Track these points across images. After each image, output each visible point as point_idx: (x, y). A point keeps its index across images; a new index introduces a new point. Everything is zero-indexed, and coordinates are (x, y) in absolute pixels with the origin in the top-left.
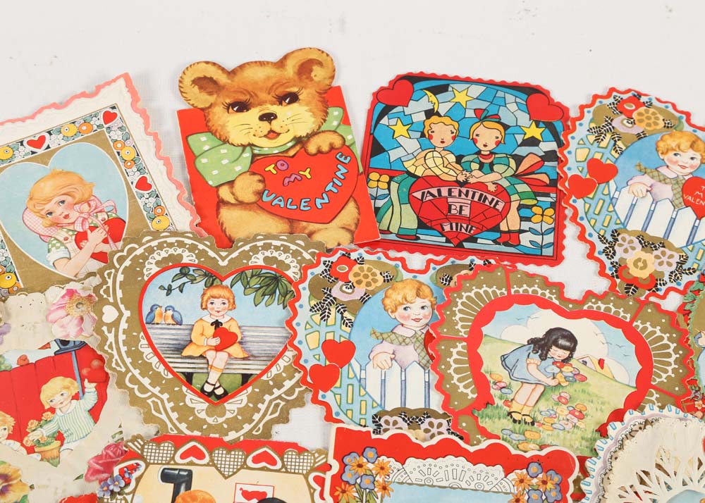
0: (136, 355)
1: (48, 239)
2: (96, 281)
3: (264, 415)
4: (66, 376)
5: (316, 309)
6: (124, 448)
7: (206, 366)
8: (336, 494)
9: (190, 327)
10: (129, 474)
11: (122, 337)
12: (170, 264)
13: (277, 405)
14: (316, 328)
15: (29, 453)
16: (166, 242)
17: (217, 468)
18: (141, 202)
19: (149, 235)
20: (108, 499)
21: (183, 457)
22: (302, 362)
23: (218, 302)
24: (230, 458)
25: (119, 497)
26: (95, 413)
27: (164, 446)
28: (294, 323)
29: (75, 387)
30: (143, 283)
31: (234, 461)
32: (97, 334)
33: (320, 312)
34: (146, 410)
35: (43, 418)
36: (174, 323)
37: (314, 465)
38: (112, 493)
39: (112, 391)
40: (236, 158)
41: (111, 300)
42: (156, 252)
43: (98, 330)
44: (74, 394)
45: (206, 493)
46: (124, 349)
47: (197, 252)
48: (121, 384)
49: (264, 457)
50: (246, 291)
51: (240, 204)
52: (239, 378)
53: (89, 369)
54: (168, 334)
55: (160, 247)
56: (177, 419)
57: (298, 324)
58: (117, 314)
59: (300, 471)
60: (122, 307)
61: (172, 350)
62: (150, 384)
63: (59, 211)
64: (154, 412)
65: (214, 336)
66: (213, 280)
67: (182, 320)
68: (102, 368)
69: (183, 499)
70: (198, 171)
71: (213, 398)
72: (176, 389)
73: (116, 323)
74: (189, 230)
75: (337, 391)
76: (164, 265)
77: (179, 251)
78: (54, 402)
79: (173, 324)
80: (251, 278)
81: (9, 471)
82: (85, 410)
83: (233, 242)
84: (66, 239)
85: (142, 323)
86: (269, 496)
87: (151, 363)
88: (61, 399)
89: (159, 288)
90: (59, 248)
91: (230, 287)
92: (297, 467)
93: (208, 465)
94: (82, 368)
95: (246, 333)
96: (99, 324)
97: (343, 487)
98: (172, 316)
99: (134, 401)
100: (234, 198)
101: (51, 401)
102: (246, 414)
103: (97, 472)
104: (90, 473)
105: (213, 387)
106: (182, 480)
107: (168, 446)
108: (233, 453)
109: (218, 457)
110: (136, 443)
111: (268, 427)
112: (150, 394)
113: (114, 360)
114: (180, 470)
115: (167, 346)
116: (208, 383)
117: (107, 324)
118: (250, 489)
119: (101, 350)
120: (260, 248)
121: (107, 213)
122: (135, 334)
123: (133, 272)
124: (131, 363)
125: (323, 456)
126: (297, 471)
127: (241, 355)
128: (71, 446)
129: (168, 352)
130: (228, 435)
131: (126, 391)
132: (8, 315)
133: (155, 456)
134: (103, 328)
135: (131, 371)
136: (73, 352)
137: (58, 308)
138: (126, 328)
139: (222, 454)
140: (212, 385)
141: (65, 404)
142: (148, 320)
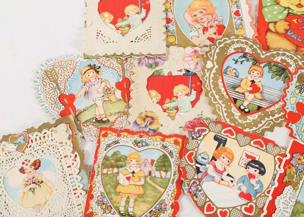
0: (216, 85)
1: (192, 26)
2: (207, 49)
3: (263, 126)
4: (186, 85)
5: (298, 87)
6: (202, 121)
7: (244, 98)
8: (286, 168)
9: (241, 80)
10: (201, 132)
11: (212, 76)
12: (240, 51)
13: (270, 123)
14: (296, 95)
15: (163, 111)
16: (240, 41)
17: (238, 142)
18: (234, 21)
19: (234, 36)
20: (191, 140)
21: (225, 132)
22: (285, 108)
23: (256, 73)
24: (244, 139)
25: (195, 140)
26: (193, 103)
27: (218, 126)
28: (287, 91)
29: (188, 90)
30: (226, 56)
31: (246, 141)
32: (202, 71)
33: (300, 89)
34: (214, 109)
35: (172, 99)
37: (279, 153)
38: (193, 137)
39: (202, 97)
40: (281, 12)
41: (211, 59)
42: (235, 44)
43: (203, 70)
44: (187, 93)
45: (231, 150)
46: (211, 81)
47: (253, 48)
48: (207, 95)
49: (259, 143)
50: (269, 71)
51: (277, 33)
52: (257, 107)
53: (195, 85)
54: (231, 80)
55: (238, 42)
56: (226, 116)
57: (288, 92)
58: (212, 65)
59: (273, 154)
60: (215, 63)
61: (232, 88)
62: (219, 98)
63: (200, 16)
64: (217, 110)
65: (250, 86)
66: (256, 63)
67: (238, 76)
68: (200, 86)
69: (221, 150)
70: (262, 13)
71: (243, 112)
72: (229, 104)
73: (211, 69)
74: (251, 38)
75: (298, 125)
76: (237, 51)
77: (245, 46)
79: (234, 76)
80: (273, 66)
81: (154, 116)
82: (190, 101)
83: (269, 49)
84: (199, 28)
85: (221, 72)
86: (257, 159)
87: (221, 90)
88: (181, 94)
89: (233, 60)
90: (195, 31)
92: (272, 152)
93: (234, 139)
94: (193, 84)
95: (264, 89)
96: (204, 68)
97: (290, 166)
98: (235, 73)
99: (210, 103)
100: (275, 30)
101: (177, 93)
102: (256, 123)
103: (188, 127)
104: (186, 127)
105: (244, 107)
106: (222, 141)
107: (219, 125)
108: (246, 137)
109: (239, 137)
110: (207, 121)
111: (264, 131)
112: (218, 102)
113: (206, 84)
114: (222, 137)
115: (230, 85)
116: (243, 105)
117: (207, 69)
118: (249, 154)
119: (202, 79)
120: (280, 55)
121: (219, 22)
122: (218, 76)
123: (224, 50)
124: (213, 87)
125: (284, 150)
126: (271, 153)
127: (260, 98)
128: (181, 114)
129: (229, 87)
130: (245, 129)
131: (208, 98)
132: (169, 53)
133: (213, 128)
134: (205, 70)
135: (212, 91)
136: (191, 76)
137: (189, 56)
138: (215, 72)
139: (241, 136)
140: (244, 106)
141: (182, 96)
142: (225, 72)
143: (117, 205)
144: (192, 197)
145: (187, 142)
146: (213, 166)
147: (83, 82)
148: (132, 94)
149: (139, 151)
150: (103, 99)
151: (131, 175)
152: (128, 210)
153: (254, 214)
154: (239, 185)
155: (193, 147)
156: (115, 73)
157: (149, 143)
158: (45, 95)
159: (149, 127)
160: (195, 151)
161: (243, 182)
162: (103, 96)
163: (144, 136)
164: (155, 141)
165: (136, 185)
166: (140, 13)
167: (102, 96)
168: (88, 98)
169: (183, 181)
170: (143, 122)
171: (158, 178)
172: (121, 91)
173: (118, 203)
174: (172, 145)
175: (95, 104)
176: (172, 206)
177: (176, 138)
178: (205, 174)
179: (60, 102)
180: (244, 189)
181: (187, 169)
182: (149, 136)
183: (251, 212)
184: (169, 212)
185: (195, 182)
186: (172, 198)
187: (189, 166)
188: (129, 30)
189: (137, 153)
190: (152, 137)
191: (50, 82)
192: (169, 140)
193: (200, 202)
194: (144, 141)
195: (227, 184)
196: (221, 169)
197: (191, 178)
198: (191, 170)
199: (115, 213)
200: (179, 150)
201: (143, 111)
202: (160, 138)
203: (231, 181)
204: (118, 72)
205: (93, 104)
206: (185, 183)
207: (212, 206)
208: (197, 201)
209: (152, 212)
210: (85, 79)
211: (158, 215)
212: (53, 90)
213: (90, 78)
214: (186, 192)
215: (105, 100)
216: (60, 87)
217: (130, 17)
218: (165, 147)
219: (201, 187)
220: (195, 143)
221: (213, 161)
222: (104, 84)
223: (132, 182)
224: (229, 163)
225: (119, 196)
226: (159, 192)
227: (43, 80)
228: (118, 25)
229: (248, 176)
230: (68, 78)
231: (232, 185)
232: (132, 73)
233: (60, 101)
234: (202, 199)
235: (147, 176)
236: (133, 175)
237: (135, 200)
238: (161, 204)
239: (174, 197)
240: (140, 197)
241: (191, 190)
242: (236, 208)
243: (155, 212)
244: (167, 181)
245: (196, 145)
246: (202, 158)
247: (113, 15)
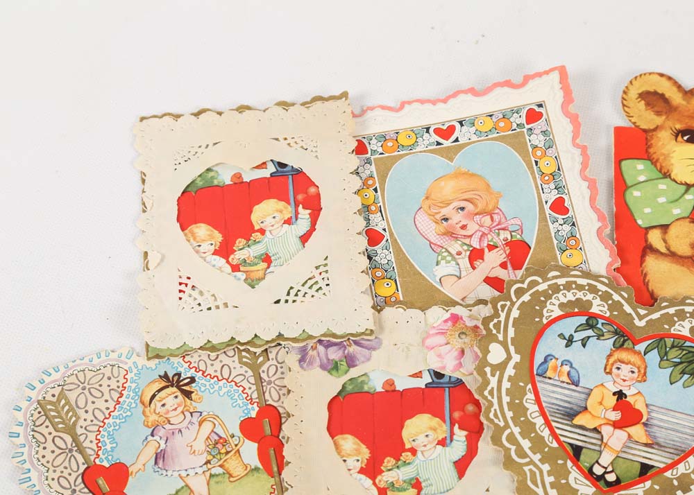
0: (519, 410)
1: (439, 249)
2: (486, 311)
4: (435, 415)
7: (599, 443)
9: (587, 391)
11: (506, 385)
12: (576, 310)
16: (575, 282)
18: (553, 228)
19: (556, 270)
23: (625, 369)
26: (461, 466)
29: (443, 430)
30: (540, 326)
32: (479, 374)
34: (521, 478)
35: (402, 458)
36: (570, 382)
39: (484, 445)
40: (677, 197)
41: (501, 337)
42: (562, 292)
43: (480, 370)
44: (440, 438)
46: (506, 399)
47: (610, 302)
48: (496, 440)
50: (662, 362)
51: (672, 255)
52: (638, 467)
53: (462, 413)
54: (561, 394)
55: (568, 287)
58: (505, 356)
60: (512, 349)
61: (562, 414)
62: (530, 448)
63: (457, 218)
64: (529, 483)
66: (624, 341)
67: (579, 381)
68: (477, 415)
70: (627, 205)
71: (601, 484)
73: (502, 367)
74: (604, 273)
76: (570, 310)
77: (590, 297)
78: (417, 442)
79: (567, 383)
80: (671, 348)
82: (450, 461)
83: (656, 300)
84: (459, 253)
85: (531, 373)
87: (535, 424)
88: (426, 440)
89: (559, 336)
90: (449, 262)
91: (643, 353)
94: (456, 410)
95: (653, 415)
96: (482, 364)
98: (569, 374)
99: (508, 463)
100: (666, 247)
101: (414, 440)
105: (604, 470)
112: (528, 460)
113: (492, 410)
115: (557, 407)
116: (599, 464)
117: (491, 365)
119: (479, 395)
120: (688, 315)
121: (511, 232)
122: (521, 384)
123: (532, 310)
124: (511, 417)
127: (644, 440)
129: (557, 415)
131: (501, 449)
132: (381, 328)
134: (485, 369)
135: (509, 427)
136: (447, 389)
137: (437, 333)
138: (513, 375)
140: (604, 467)
141: (428, 447)
142: (540, 371)
147: (148, 426)
148: (287, 452)
150: (209, 469)
156: (237, 395)
158: (41, 474)
162: (208, 462)
166: (294, 220)
167: (206, 463)
168: (164, 472)
172: (256, 445)
175: (187, 486)
179: (86, 490)
188: (268, 271)
191: (55, 433)
204: (245, 389)
205: (179, 487)
210: (153, 418)
212: (63, 456)
213: (168, 412)
215: (213, 473)
216: (84, 445)
217: (267, 233)
222: (207, 427)
227: (36, 429)
228: (237, 257)
230: (106, 418)
232: (284, 391)
233: (86, 487)
247: (220, 232)
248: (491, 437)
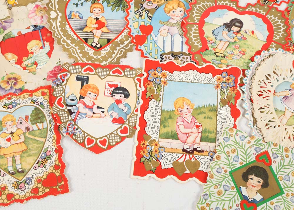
0: (65, 31)
2: (47, 1)
3: (117, 55)
4: (37, 40)
5: (137, 12)
6: (61, 68)
7: (93, 36)
8: (146, 85)
9: (86, 20)
10: (64, 77)
11: (59, 24)
13: (122, 51)
14: (137, 20)
15: (24, 70)
17: (98, 76)
20: (56, 87)
21: (85, 71)
22: (131, 34)
23: (97, 10)
24: (103, 71)
25: (60, 86)
26: (49, 54)
27: (77, 67)
28: (128, 18)
29: (41, 44)
30: (66, 2)
31: (105, 73)
32: (49, 23)
33: (139, 14)
34: (69, 53)
35: (29, 56)
36: (79, 18)
37: (137, 74)
38: (57, 84)
39: (56, 45)
41: (54, 9)
43: (49, 21)
44: (40, 47)
45: (95, 85)
46: (59, 29)
48: (59, 43)
49: (117, 71)
50: (108, 5)
52: (107, 40)
53: (46, 37)
54: (77, 23)
56: (82, 57)
57: (130, 19)
58: (56, 15)
59: (131, 77)
60: (58, 12)
61: (80, 29)
62: (71, 43)
64: (73, 54)
65: (96, 24)
66: (95, 1)
67: (82, 17)
68: (51, 37)
69: (85, 87)
71: (96, 48)
72: (81, 45)
73: (56, 18)
75: (146, 45)
81: (17, 77)
82: (45, 53)
85: (66, 18)
86: (119, 86)
88: (36, 49)
89: (73, 4)
91: (101, 3)
92: (130, 75)
93: (95, 74)
94: (44, 36)
95: (108, 23)
96: (49, 19)
97: (148, 82)
98: (79, 16)
99: (65, 49)
101: (32, 49)
102: (109, 55)
103: (51, 77)
104: (48, 77)
105: (96, 44)
106: (85, 80)
107: (78, 67)
108: (104, 70)
109: (99, 71)
110: (66, 66)
111: (118, 59)
112: (71, 47)
113: (56, 33)
114: (84, 76)
115: (77, 28)
116: (94, 42)
117: (52, 19)
118: (112, 83)
119: (50, 29)
122: (64, 23)
124: (62, 34)
125: (140, 71)
126: (130, 77)
127: (107, 31)
128: (41, 67)
129: (77, 30)
130: (102, 63)
131: (61, 45)
132: (13, 15)
133: (73, 71)
134: (51, 21)
135: (63, 38)
136: (39, 30)
137: (33, 12)
138: (60, 20)
139: (100, 70)
140: (96, 43)
141: (37, 51)
142: (69, 17)
143: (4, 167)
144: (71, 136)
145: (54, 90)
146: (83, 104)
149: (11, 112)
151: (10, 136)
152: (16, 168)
153: (130, 133)
154: (110, 113)
155: (59, 93)
157: (18, 102)
159: (15, 88)
160: (63, 96)
161: (113, 109)
163: (12, 98)
164: (23, 99)
165: (17, 144)
169: (59, 126)
170: (7, 85)
171: (36, 130)
173: (6, 165)
174: (40, 97)
176: (56, 151)
177: (42, 90)
178: (78, 113)
180: (115, 115)
181: (60, 114)
182: (17, 95)
183: (127, 133)
184: (54, 157)
185: (70, 123)
186: (54, 144)
187: (61, 111)
189: (10, 115)
190: (20, 96)
192: (36, 93)
193: (80, 138)
194: (13, 102)
195: (99, 115)
196: (90, 104)
197: (66, 121)
198: (64, 114)
199: (5, 174)
200: (48, 100)
201: (5, 74)
202: (28, 95)
203: (102, 112)
206: (62, 127)
207: (91, 139)
208: (77, 139)
209: (39, 162)
211: (46, 163)
214: (65, 134)
218: (34, 101)
219: (77, 126)
220: (61, 89)
221: (82, 99)
223: (13, 142)
224: (96, 97)
225: (4, 158)
226: (41, 142)
229: (115, 103)
231: (104, 115)
234: (81, 136)
235: (26, 132)
236: (12, 135)
237: (21, 157)
238: (46, 152)
239: (55, 143)
240: (25, 153)
241: (69, 132)
242: (112, 134)
243: (42, 162)
244: (45, 130)
245: (62, 91)
246: (71, 100)
248: (57, 42)
